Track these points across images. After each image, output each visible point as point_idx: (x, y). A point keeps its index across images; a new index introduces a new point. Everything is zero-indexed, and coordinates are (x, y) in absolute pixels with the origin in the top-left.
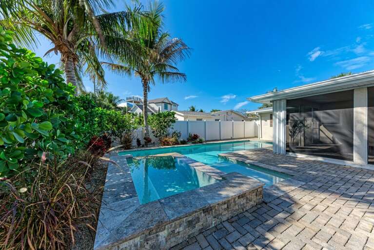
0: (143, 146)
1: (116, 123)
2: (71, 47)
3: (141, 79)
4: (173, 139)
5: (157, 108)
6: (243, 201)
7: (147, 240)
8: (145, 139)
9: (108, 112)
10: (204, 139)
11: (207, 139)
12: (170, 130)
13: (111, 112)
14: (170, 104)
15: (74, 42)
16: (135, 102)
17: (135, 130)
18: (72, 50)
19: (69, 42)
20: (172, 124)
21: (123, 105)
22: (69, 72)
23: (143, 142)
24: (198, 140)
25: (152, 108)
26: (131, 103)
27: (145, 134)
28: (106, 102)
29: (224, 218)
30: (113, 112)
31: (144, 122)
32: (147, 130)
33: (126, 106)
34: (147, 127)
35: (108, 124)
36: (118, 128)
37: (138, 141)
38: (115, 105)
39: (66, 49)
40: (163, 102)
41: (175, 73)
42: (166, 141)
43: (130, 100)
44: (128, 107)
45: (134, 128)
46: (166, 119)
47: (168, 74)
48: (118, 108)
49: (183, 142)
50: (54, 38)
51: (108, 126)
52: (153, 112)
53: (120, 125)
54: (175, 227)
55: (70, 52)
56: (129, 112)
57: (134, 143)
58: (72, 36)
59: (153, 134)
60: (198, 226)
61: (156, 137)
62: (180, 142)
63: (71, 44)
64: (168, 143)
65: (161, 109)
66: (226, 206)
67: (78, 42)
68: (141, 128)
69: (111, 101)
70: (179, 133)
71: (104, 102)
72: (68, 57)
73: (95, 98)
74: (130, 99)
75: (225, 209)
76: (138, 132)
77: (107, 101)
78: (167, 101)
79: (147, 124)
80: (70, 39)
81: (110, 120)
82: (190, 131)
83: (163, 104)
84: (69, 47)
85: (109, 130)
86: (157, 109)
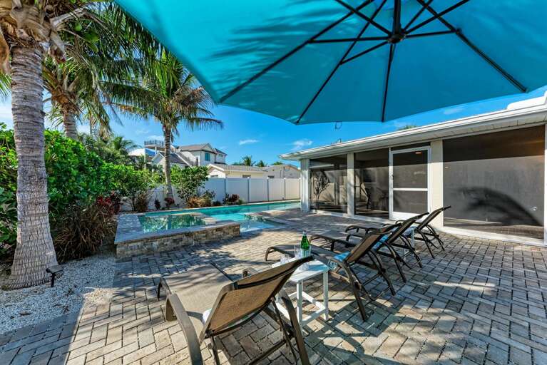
0: (163, 209)
1: (126, 181)
2: (71, 98)
3: (162, 125)
4: (202, 200)
5: (193, 158)
6: (220, 233)
7: (145, 245)
8: (166, 200)
9: (116, 167)
10: (244, 200)
11: (250, 201)
12: (201, 190)
13: (120, 167)
14: (213, 153)
15: (76, 92)
16: (158, 149)
17: (153, 190)
18: (72, 100)
19: (69, 93)
20: (203, 182)
21: (139, 152)
22: (69, 124)
23: (163, 204)
24: (237, 201)
25: (186, 159)
26: (152, 150)
27: (168, 194)
28: (111, 149)
29: (203, 242)
30: (122, 167)
31: (166, 180)
32: (170, 189)
33: (144, 154)
34: (169, 185)
35: (115, 182)
36: (130, 187)
37: (157, 203)
38: (124, 153)
39: (66, 101)
40: (203, 150)
41: (207, 120)
42: (194, 202)
43: (149, 145)
44: (147, 156)
45: (152, 187)
46: (196, 177)
47: (199, 120)
48: (129, 157)
49: (217, 204)
50: (51, 89)
51: (115, 184)
52: (188, 164)
53: (133, 184)
54: (164, 241)
55: (71, 104)
56: (149, 163)
57: (152, 205)
58: (74, 86)
59: (178, 195)
60: (181, 243)
61: (182, 198)
62: (212, 203)
63: (72, 95)
64: (196, 204)
65: (199, 161)
66: (205, 235)
67: (80, 92)
68: (162, 187)
69: (118, 146)
70: (212, 193)
71: (106, 149)
72: (68, 109)
73: (92, 143)
74: (151, 143)
75: (204, 237)
76: (158, 191)
77: (113, 147)
78: (209, 150)
79: (169, 181)
80: (71, 89)
81: (119, 176)
82: (228, 191)
83: (203, 153)
84: (69, 97)
85: (116, 189)
86: (194, 160)
